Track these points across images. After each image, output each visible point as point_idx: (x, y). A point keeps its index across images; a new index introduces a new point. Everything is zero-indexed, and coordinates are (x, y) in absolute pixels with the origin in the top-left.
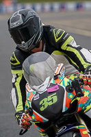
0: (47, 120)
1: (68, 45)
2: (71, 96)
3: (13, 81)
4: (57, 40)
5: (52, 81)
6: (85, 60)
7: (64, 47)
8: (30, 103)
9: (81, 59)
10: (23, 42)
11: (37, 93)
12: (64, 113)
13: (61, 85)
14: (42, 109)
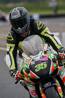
0: (39, 78)
1: (45, 33)
2: (55, 65)
3: (8, 50)
4: (39, 29)
5: (43, 54)
6: (57, 43)
7: (43, 33)
8: (29, 66)
9: (55, 42)
10: (19, 28)
11: (33, 60)
12: (50, 75)
13: (49, 57)
14: (36, 70)
